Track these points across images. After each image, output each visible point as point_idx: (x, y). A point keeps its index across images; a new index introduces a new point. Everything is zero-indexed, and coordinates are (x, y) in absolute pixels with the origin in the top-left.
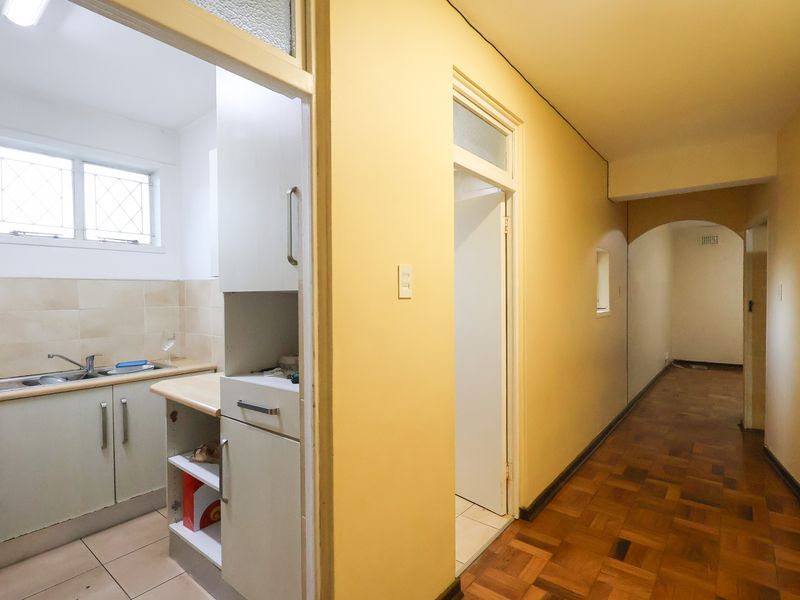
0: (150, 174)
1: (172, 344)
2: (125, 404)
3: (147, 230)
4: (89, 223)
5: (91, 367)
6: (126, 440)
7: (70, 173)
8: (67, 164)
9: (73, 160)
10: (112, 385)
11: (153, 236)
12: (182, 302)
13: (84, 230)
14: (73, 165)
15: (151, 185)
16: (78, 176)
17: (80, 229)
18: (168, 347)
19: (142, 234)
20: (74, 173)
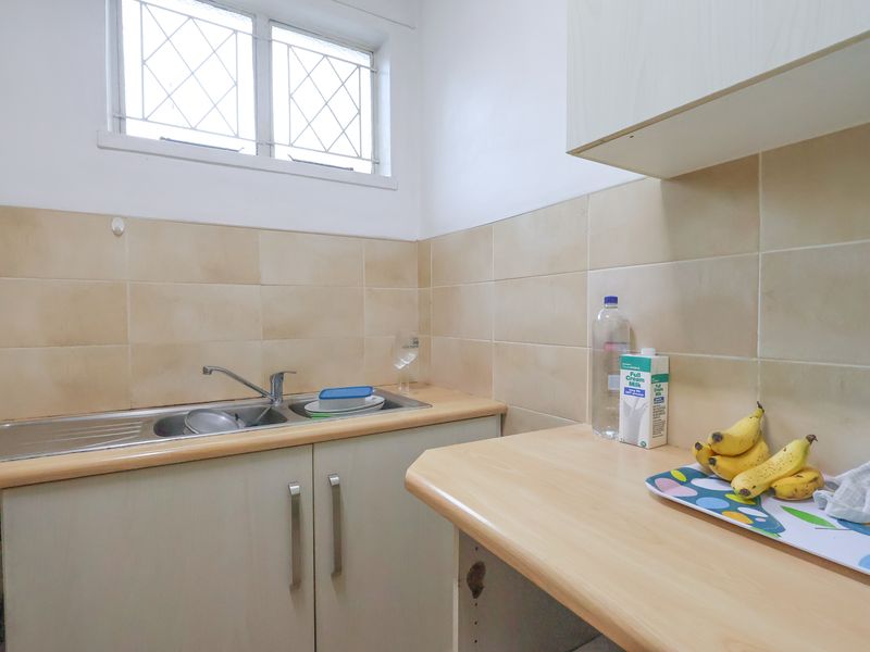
0: (373, 51)
1: (412, 355)
2: (336, 488)
3: (367, 153)
4: (280, 135)
5: (278, 393)
6: (338, 570)
7: (250, 39)
8: (246, 24)
9: (253, 16)
10: (312, 444)
11: (376, 162)
12: (423, 280)
13: (271, 145)
14: (255, 26)
15: (375, 72)
16: (262, 45)
17: (266, 143)
18: (406, 361)
19: (359, 157)
20: (255, 39)
